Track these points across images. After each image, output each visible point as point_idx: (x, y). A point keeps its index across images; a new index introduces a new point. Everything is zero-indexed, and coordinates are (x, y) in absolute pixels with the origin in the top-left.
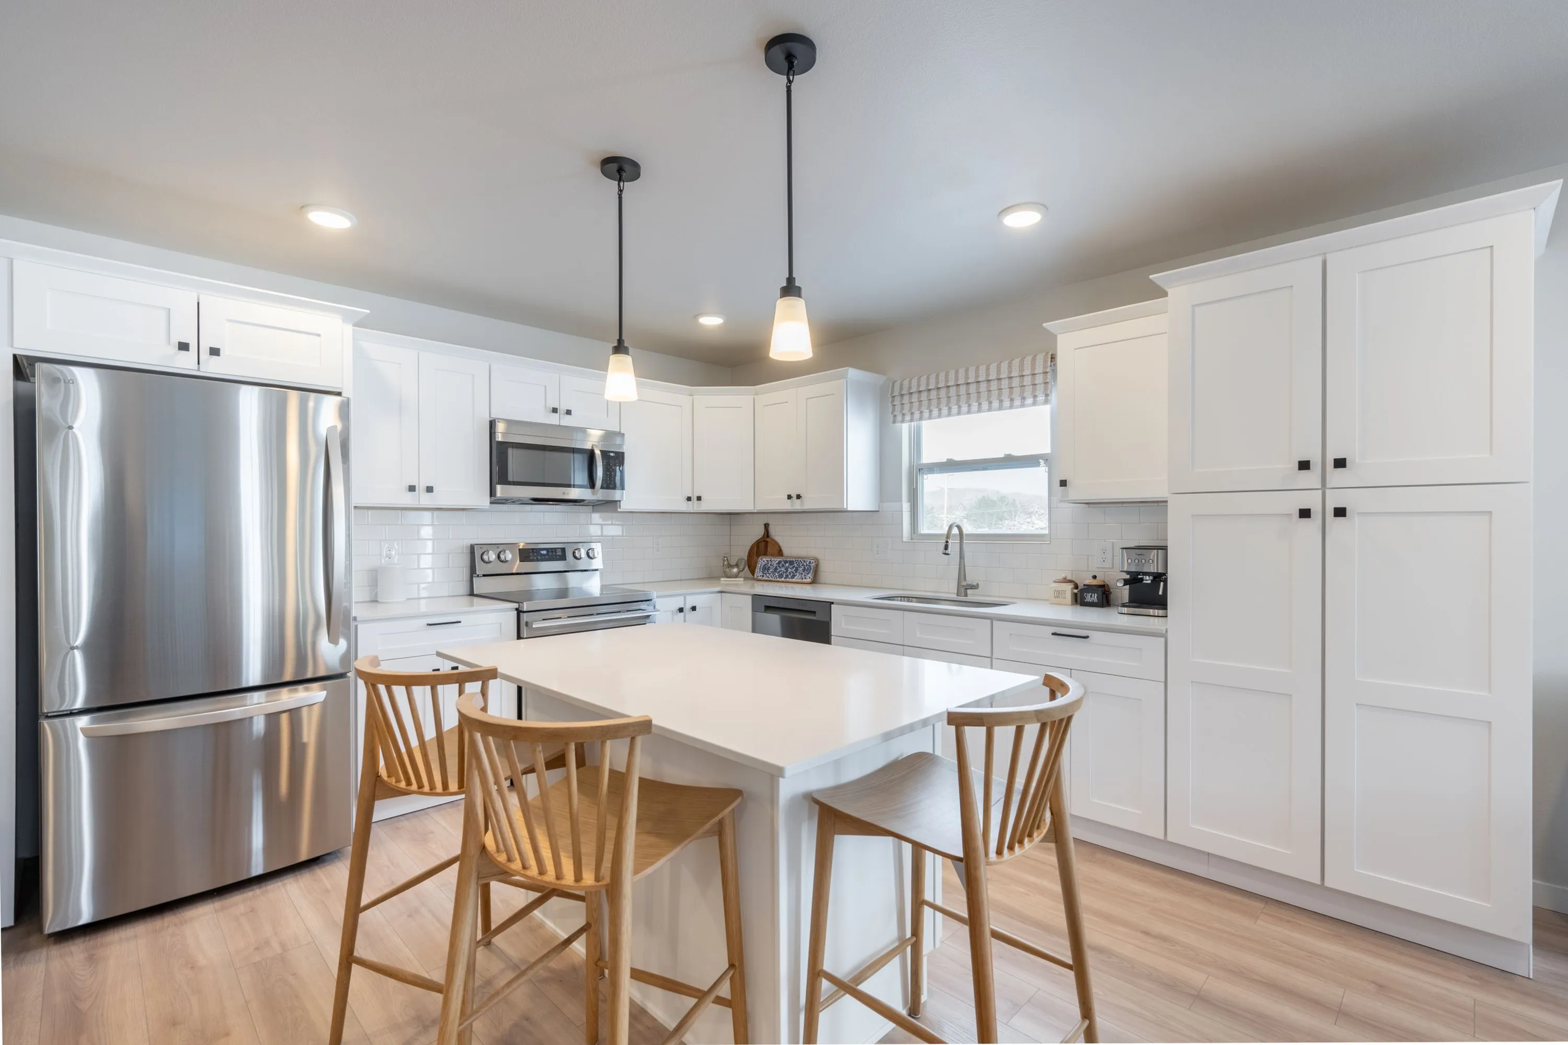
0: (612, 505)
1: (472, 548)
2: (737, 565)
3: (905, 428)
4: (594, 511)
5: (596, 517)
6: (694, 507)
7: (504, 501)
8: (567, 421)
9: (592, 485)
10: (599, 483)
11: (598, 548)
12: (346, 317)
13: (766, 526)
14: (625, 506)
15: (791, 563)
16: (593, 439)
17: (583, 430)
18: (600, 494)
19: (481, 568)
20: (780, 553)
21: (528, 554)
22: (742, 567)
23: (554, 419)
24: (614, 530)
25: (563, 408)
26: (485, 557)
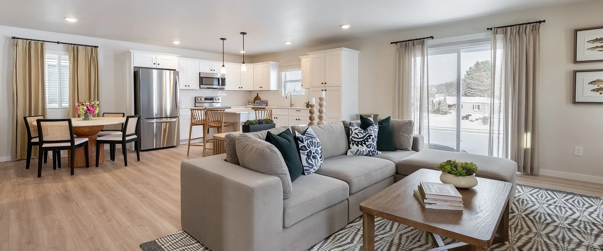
0: (223, 89)
1: (195, 97)
2: (251, 102)
3: (283, 74)
4: (219, 90)
5: (220, 91)
6: (241, 89)
7: (202, 88)
8: (214, 72)
9: (219, 85)
10: (220, 84)
11: (220, 98)
12: (177, 57)
13: (258, 94)
14: (226, 89)
15: (262, 102)
16: (219, 76)
17: (217, 74)
18: (221, 87)
19: (197, 101)
20: (260, 100)
21: (206, 99)
22: (252, 103)
23: (211, 72)
24: (224, 94)
25: (213, 70)
26: (198, 99)
